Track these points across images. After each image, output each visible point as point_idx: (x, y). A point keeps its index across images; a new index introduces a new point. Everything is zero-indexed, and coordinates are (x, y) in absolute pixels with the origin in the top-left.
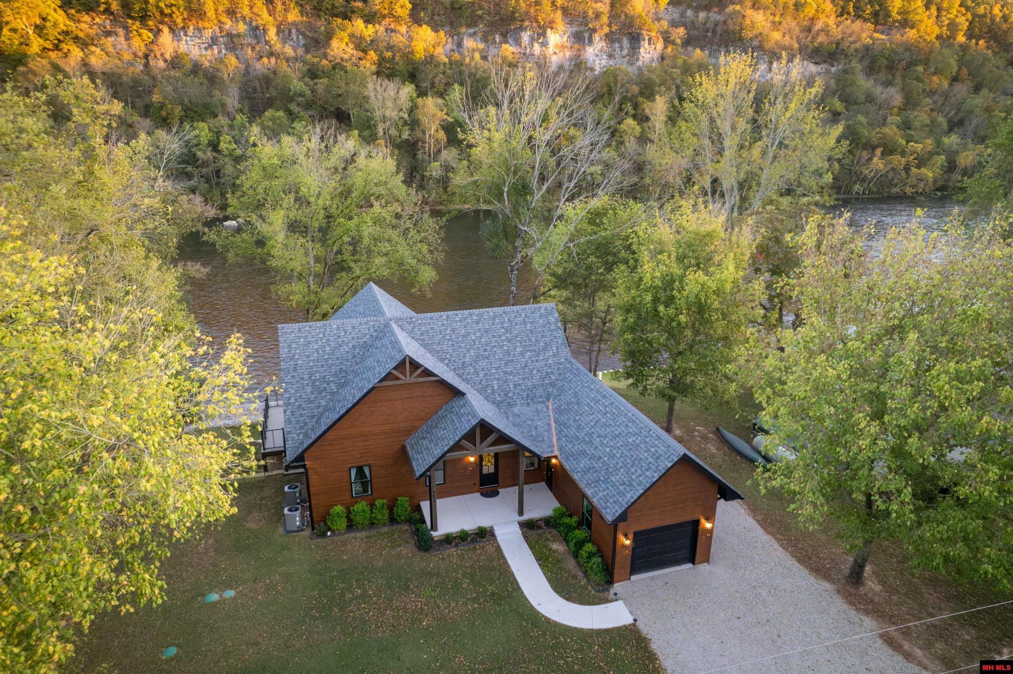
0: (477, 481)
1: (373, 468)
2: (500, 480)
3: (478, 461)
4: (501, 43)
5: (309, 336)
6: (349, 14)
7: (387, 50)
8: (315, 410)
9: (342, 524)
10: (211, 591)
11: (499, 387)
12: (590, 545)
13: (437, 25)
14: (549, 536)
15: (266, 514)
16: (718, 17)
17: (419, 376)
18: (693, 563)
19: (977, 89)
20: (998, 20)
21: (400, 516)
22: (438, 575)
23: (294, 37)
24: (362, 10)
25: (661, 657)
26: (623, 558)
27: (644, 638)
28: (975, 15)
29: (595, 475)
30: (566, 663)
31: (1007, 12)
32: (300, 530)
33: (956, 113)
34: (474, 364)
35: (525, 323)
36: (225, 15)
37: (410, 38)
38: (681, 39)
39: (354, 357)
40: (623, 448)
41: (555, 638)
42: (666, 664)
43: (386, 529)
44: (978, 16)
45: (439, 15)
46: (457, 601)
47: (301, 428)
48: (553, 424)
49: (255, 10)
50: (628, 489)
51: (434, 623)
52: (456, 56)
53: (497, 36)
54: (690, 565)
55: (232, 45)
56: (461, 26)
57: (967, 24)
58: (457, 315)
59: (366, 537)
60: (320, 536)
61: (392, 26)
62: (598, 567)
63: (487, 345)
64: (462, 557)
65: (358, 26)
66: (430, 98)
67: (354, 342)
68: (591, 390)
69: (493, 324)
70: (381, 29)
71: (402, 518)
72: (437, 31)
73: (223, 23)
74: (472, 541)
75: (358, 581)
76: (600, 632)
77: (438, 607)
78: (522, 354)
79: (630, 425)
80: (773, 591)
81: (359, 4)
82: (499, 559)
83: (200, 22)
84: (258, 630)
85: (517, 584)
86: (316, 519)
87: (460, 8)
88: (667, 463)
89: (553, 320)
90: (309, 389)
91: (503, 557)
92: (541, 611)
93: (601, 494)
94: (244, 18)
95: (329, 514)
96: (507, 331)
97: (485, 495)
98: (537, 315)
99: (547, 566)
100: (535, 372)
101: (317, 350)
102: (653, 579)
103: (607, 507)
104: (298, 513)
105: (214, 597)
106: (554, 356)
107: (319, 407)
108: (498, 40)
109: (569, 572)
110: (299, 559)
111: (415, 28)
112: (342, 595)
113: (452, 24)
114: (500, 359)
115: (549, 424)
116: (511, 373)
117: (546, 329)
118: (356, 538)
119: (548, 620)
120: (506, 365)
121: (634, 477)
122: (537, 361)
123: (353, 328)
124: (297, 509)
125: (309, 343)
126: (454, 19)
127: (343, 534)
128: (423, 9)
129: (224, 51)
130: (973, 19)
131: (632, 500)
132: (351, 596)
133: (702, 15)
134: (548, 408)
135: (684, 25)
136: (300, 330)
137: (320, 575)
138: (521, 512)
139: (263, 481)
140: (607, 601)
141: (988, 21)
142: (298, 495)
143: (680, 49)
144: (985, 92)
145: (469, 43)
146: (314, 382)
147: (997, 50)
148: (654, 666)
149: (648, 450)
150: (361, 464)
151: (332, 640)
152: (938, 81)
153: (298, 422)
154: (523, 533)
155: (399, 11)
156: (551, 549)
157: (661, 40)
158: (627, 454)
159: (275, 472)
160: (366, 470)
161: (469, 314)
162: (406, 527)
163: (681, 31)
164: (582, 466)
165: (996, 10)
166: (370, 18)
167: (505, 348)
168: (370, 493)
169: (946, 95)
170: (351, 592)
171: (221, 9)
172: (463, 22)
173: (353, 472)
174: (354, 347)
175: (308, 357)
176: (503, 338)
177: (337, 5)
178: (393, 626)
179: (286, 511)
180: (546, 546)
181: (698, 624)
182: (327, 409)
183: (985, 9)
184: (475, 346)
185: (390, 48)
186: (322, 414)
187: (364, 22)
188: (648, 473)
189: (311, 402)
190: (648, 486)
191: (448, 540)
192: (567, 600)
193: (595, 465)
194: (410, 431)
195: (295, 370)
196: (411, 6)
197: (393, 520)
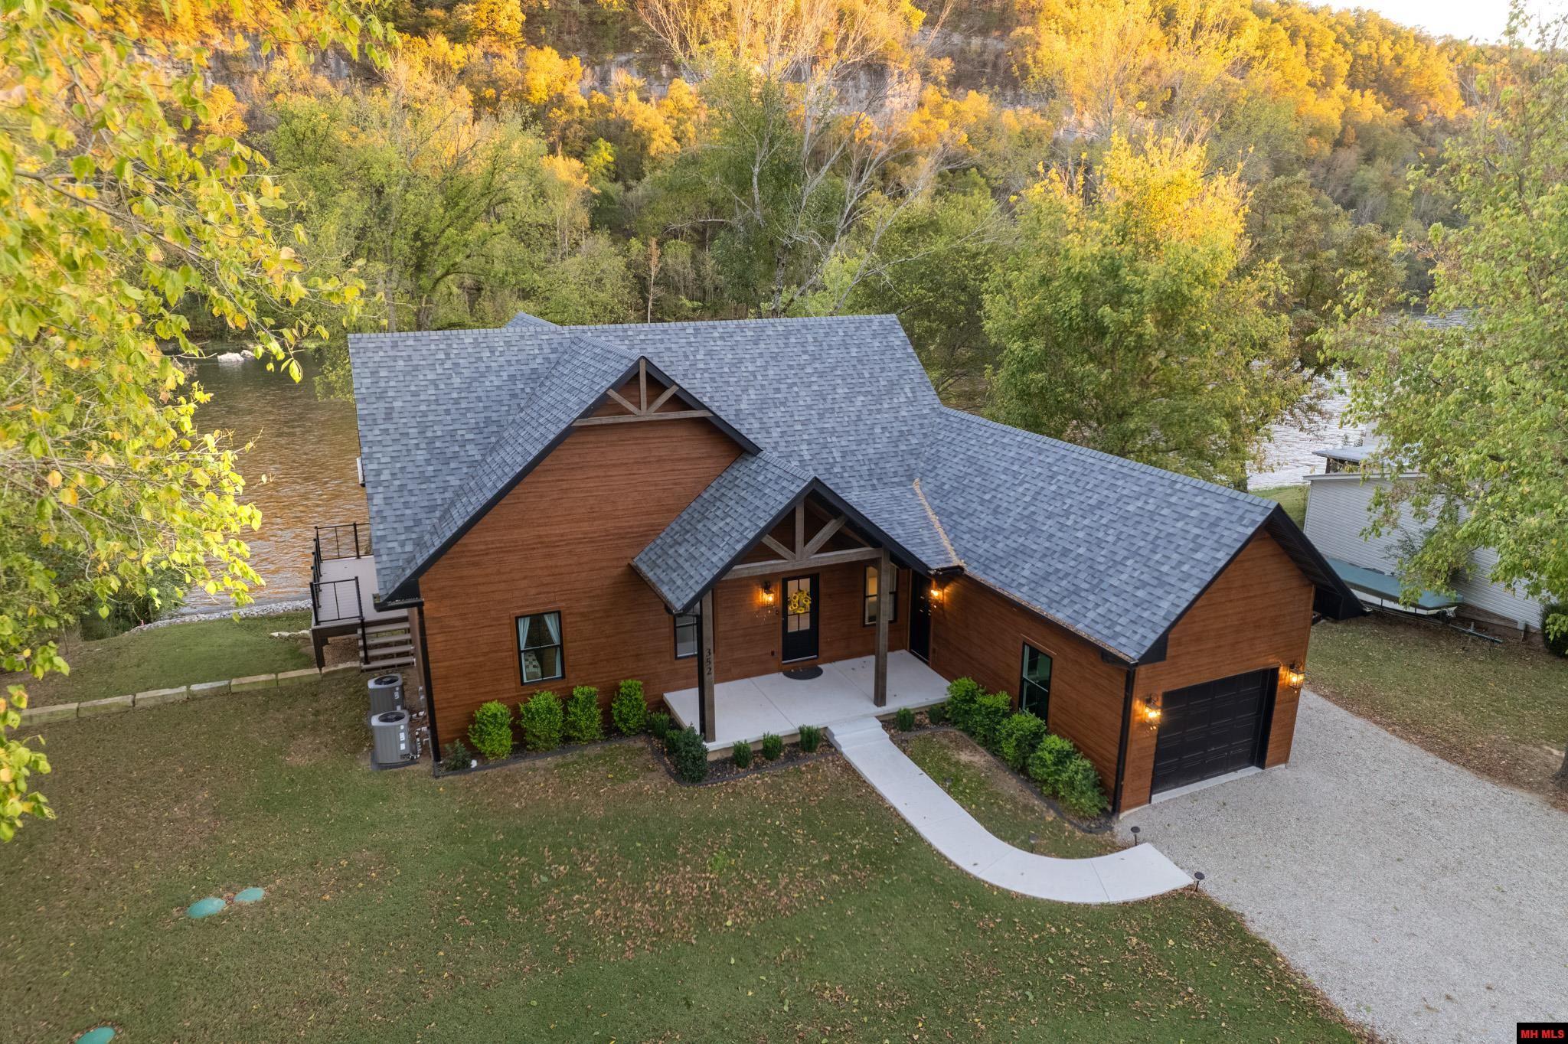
0: (778, 647)
1: (568, 619)
2: (822, 646)
3: (779, 606)
4: (670, 78)
5: (416, 356)
6: (423, 28)
7: (488, 87)
8: (437, 496)
9: (502, 740)
10: (203, 894)
11: (813, 457)
12: (1054, 737)
13: (568, 49)
14: (945, 741)
15: (328, 739)
16: (1001, 46)
17: (665, 407)
18: (1262, 765)
19: (1369, 158)
20: (1387, 62)
21: (626, 721)
22: (733, 823)
23: (332, 63)
24: (444, 23)
25: (1281, 949)
26: (1142, 752)
27: (1228, 912)
28: (1356, 56)
29: (1064, 583)
30: (1082, 978)
31: (1401, 51)
32: (409, 760)
33: (1344, 191)
34: (758, 415)
35: (846, 346)
36: (210, 22)
37: (525, 68)
38: (947, 76)
39: (514, 396)
40: (1118, 525)
41: (1034, 928)
42: (1301, 963)
43: (597, 749)
44: (1361, 57)
45: (569, 33)
46: (791, 873)
47: (408, 529)
48: (934, 519)
49: (264, 16)
50: (1159, 592)
51: (752, 921)
52: (600, 97)
53: (664, 67)
54: (1253, 770)
55: (224, 73)
56: (606, 50)
57: (1348, 67)
58: (715, 328)
59: (557, 766)
60: (455, 768)
61: (495, 49)
62: (1086, 778)
63: (779, 381)
64: (774, 787)
65: (438, 46)
66: (560, 158)
67: (512, 370)
68: (1004, 446)
69: (787, 345)
70: (477, 52)
71: (632, 723)
72: (567, 58)
73: (207, 36)
74: (791, 758)
75: (554, 847)
76: (1128, 909)
77: (751, 885)
78: (849, 398)
79: (1120, 483)
80: (1432, 809)
81: (440, 13)
82: (856, 788)
83: (167, 33)
84: (326, 968)
85: (911, 828)
86: (442, 735)
87: (604, 23)
88: (1240, 529)
89: (898, 343)
90: (421, 456)
91: (863, 782)
92: (983, 876)
93: (1091, 615)
94: (243, 29)
95: (472, 720)
96: (814, 358)
97: (794, 674)
98: (868, 332)
99: (962, 792)
100: (878, 430)
101: (434, 382)
102: (1193, 797)
103: (1116, 635)
104: (402, 725)
105: (214, 905)
106: (910, 402)
107: (445, 490)
108: (664, 73)
109: (1012, 799)
110: (413, 815)
111: (532, 53)
112: (524, 879)
113: (591, 47)
114: (810, 407)
115: (925, 518)
116: (833, 432)
117: (887, 357)
118: (535, 770)
119: (1006, 895)
120: (821, 416)
121: (1165, 569)
122: (879, 411)
123: (508, 343)
124: (399, 718)
125: (416, 368)
126: (595, 40)
127: (505, 764)
128: (544, 23)
129: (210, 82)
130: (1355, 60)
131: (1179, 611)
132: (544, 879)
133: (976, 42)
134: (915, 494)
135: (951, 55)
136: (395, 345)
137: (467, 842)
138: (880, 698)
139: (318, 683)
140: (1115, 848)
141: (1374, 64)
142: (397, 695)
143: (945, 91)
144: (1380, 161)
145: (620, 77)
146: (431, 442)
147: (1388, 104)
148: (1275, 968)
149: (1183, 517)
150: (541, 609)
151: (517, 976)
152: (1316, 146)
153: (400, 518)
154: (892, 738)
155: (504, 24)
156: (958, 763)
157: (917, 76)
158: (1132, 532)
159: (341, 666)
160: (551, 624)
161: (738, 327)
162: (640, 743)
163: (947, 64)
164: (1026, 573)
165: (1385, 49)
166: (458, 35)
167: (815, 388)
168: (558, 674)
169: (1329, 167)
170: (542, 872)
171: (204, 12)
172: (609, 44)
173: (524, 627)
174: (512, 378)
175: (415, 394)
176: (809, 370)
177: (401, 12)
178: (657, 933)
179: (375, 721)
180: (947, 759)
181: (1326, 875)
182: (460, 492)
183: (1369, 46)
184: (757, 383)
185: (492, 83)
186: (453, 503)
187: (450, 40)
188: (1199, 556)
189: (428, 480)
190: (1208, 577)
191: (740, 757)
192: (1032, 850)
193: (1060, 566)
194: (646, 536)
195: (388, 417)
196: (524, 17)
197: (611, 730)
